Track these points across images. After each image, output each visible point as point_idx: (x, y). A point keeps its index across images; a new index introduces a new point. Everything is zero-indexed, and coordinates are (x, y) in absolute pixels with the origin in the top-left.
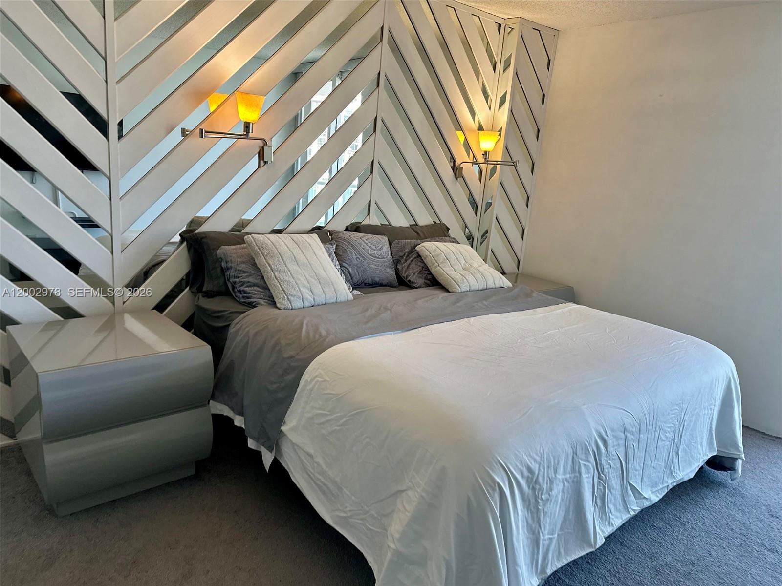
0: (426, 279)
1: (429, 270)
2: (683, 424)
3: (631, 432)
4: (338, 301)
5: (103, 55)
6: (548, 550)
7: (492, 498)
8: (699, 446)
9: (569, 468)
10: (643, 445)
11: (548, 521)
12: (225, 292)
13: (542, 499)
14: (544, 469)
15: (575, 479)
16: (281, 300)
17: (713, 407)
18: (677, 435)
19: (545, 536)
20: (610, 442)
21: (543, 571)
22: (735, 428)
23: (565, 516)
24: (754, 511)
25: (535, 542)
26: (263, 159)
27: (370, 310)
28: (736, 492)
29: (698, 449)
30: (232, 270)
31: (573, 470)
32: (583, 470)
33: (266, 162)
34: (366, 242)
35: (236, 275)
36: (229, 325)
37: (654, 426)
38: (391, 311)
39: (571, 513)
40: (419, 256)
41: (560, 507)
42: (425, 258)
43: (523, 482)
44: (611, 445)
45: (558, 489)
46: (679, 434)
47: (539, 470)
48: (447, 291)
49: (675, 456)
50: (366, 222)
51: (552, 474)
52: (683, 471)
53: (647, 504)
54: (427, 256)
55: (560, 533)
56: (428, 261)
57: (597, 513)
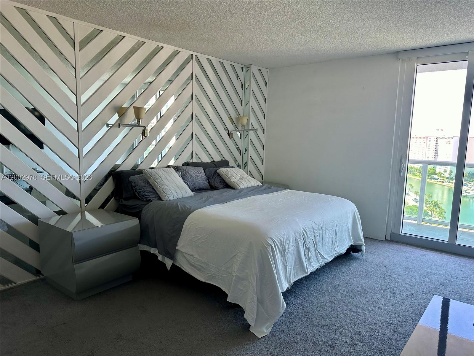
0: (223, 185)
1: (224, 181)
2: (336, 229)
3: (316, 230)
4: (188, 196)
5: (76, 94)
6: (290, 273)
7: (269, 249)
8: (345, 239)
9: (294, 241)
10: (321, 235)
11: (289, 261)
12: (134, 197)
13: (286, 252)
14: (285, 240)
15: (297, 246)
16: (164, 197)
17: (348, 223)
18: (335, 233)
19: (289, 267)
20: (308, 232)
21: (290, 282)
22: (359, 232)
23: (295, 260)
24: (371, 265)
25: (286, 269)
26: (144, 135)
27: (204, 198)
28: (364, 260)
29: (345, 240)
30: (138, 186)
31: (296, 242)
32: (299, 242)
33: (145, 137)
34: (194, 170)
35: (140, 188)
36: (142, 210)
37: (325, 228)
38: (213, 198)
39: (297, 259)
40: (219, 175)
41: (293, 257)
42: (222, 176)
43: (279, 244)
44: (309, 234)
45: (291, 249)
46: (335, 232)
47: (284, 240)
48: (234, 189)
49: (335, 242)
50: (191, 161)
51: (288, 242)
52: (340, 249)
53: (327, 261)
54: (223, 174)
55: (294, 267)
56: (223, 177)
57: (307, 261)
